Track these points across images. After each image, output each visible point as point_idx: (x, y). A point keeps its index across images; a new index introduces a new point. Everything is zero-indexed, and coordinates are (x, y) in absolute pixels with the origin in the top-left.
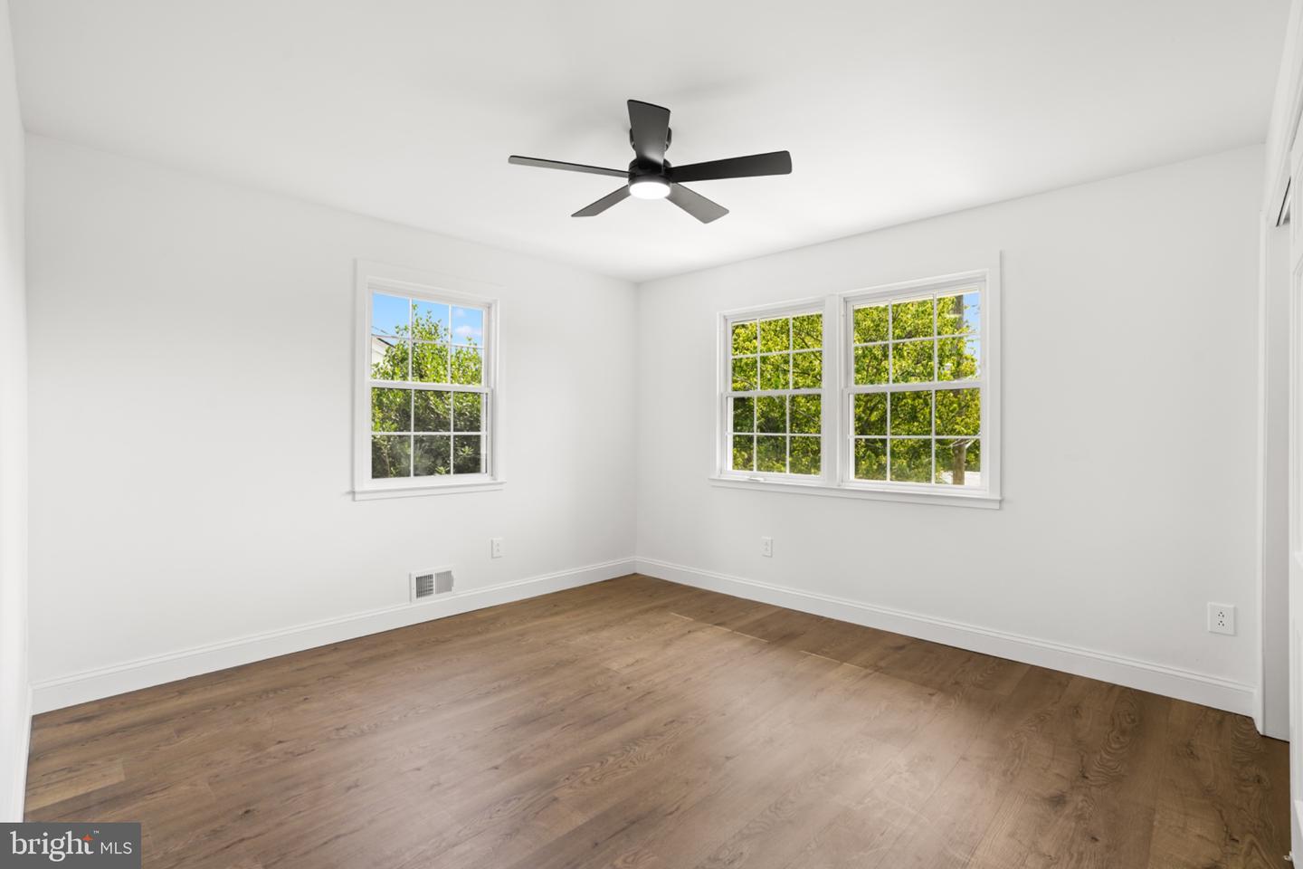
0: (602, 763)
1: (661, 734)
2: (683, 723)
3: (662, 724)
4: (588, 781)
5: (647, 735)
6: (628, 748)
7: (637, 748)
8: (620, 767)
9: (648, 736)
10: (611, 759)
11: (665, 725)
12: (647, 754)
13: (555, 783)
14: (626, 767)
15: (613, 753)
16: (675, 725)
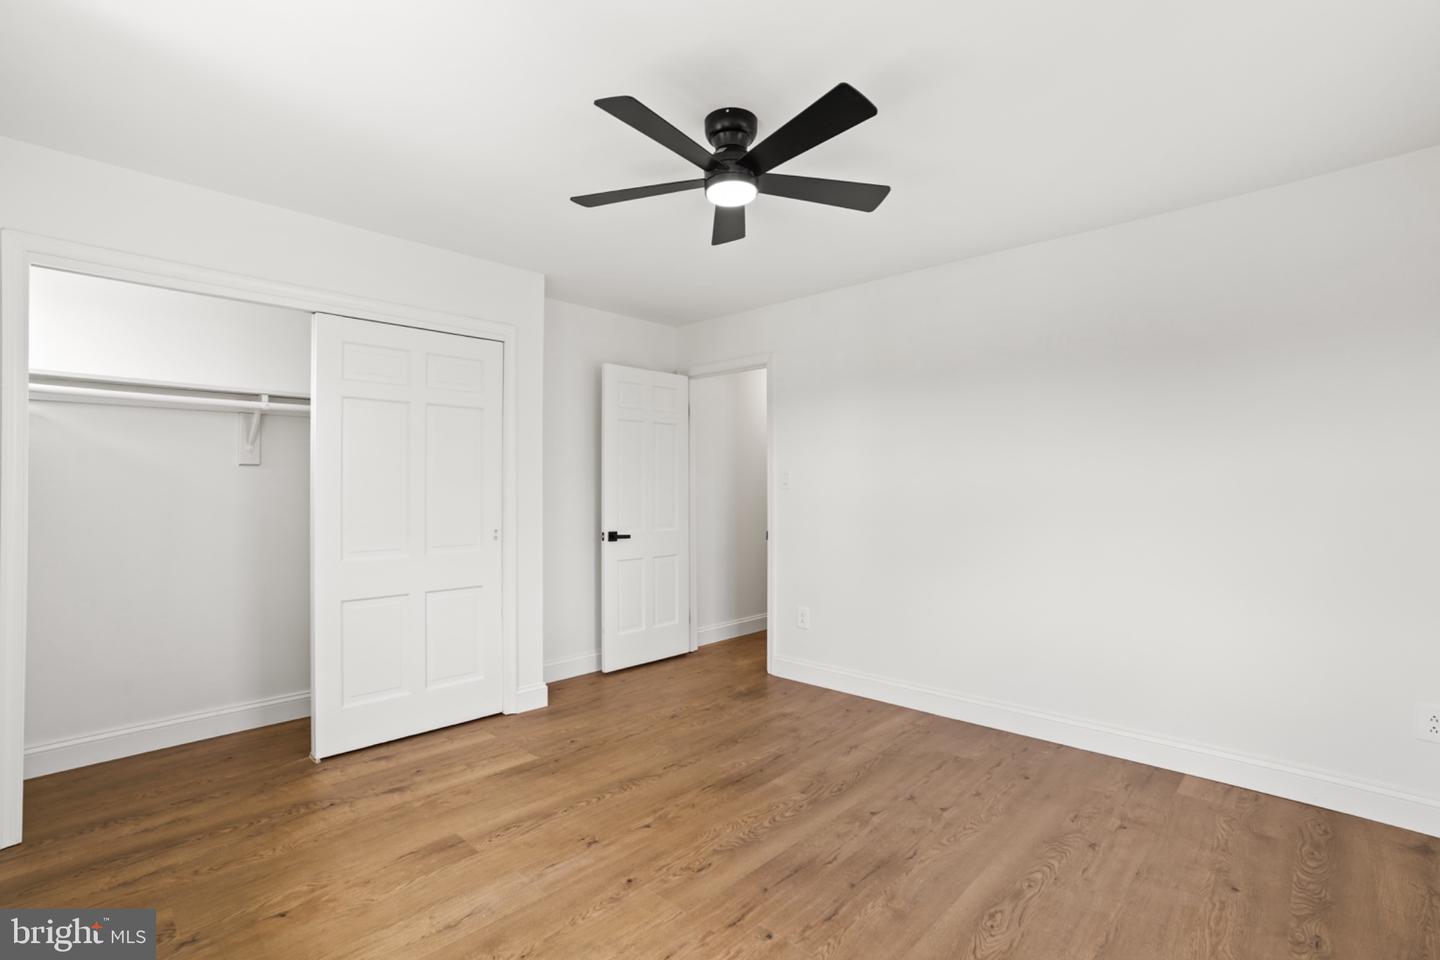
0: (774, 820)
1: (715, 852)
2: (687, 868)
3: (714, 866)
4: (782, 806)
5: (731, 852)
6: (751, 835)
7: (741, 835)
8: (756, 817)
9: (731, 850)
10: (766, 824)
11: (710, 865)
12: (731, 829)
13: (811, 803)
14: (750, 817)
15: (765, 830)
16: (697, 865)
